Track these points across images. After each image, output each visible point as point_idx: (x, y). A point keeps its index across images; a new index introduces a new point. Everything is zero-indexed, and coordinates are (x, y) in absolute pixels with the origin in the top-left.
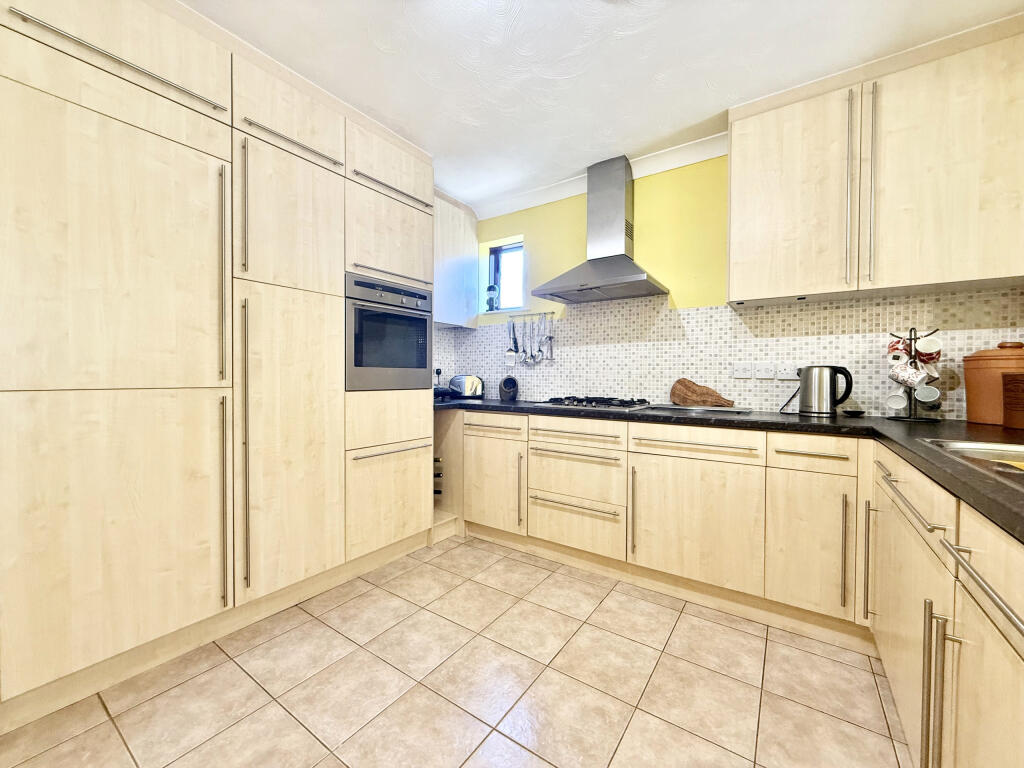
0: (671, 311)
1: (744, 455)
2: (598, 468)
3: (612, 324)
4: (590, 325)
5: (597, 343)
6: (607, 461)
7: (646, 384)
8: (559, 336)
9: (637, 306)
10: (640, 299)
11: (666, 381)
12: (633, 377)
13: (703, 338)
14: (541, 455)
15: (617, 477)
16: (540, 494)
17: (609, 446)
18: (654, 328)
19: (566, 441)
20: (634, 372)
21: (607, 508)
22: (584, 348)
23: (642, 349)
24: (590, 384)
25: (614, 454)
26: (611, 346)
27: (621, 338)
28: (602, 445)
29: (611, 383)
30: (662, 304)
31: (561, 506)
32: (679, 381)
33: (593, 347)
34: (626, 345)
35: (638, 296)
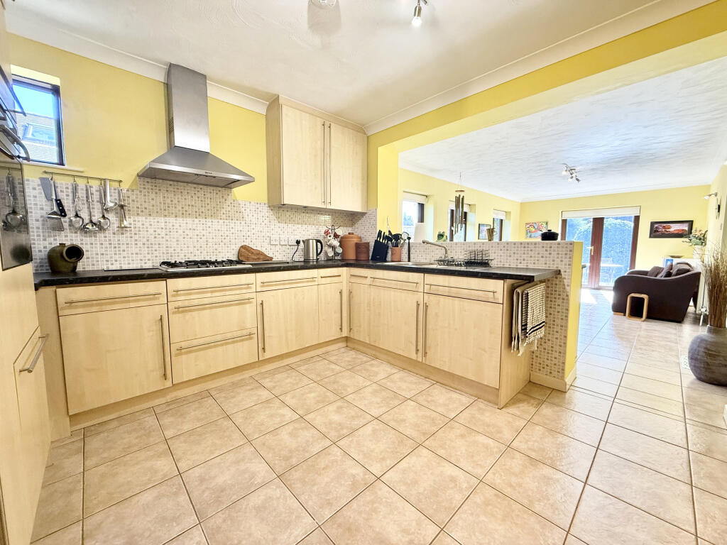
0: (234, 201)
1: (311, 281)
2: (237, 308)
3: (188, 202)
4: (168, 201)
5: (176, 216)
6: (242, 302)
7: (220, 250)
8: (131, 206)
9: (209, 193)
10: (212, 188)
11: (233, 247)
12: (210, 244)
13: (254, 221)
14: (183, 312)
15: (250, 310)
16: (183, 345)
17: (244, 291)
18: (223, 211)
19: (209, 295)
20: (210, 240)
21: (245, 332)
22: (162, 219)
23: (215, 225)
24: (171, 250)
25: (247, 296)
26: (189, 220)
27: (198, 215)
28: (238, 292)
29: (191, 249)
30: (228, 195)
31: (207, 345)
32: (242, 247)
33: (172, 220)
34: (203, 220)
35: (211, 186)
